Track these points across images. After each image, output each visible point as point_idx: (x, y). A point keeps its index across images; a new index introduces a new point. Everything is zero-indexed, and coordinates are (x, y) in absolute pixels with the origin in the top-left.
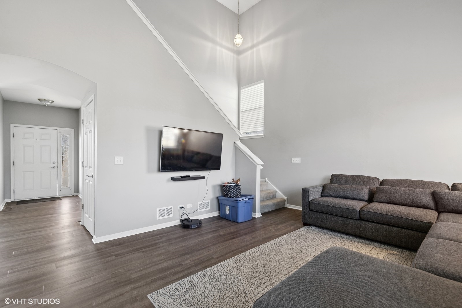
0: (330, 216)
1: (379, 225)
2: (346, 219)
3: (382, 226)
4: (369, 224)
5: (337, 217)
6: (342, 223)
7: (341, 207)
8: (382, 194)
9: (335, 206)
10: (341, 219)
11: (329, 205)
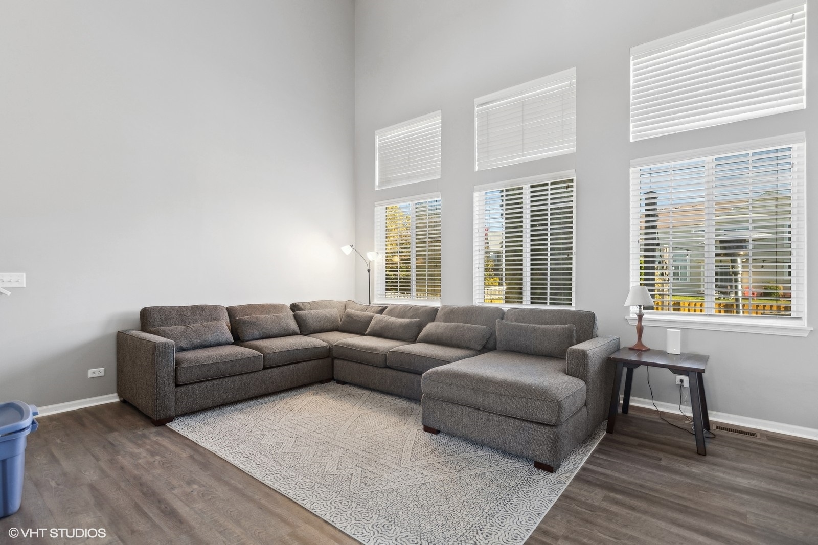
0: (218, 381)
1: (286, 367)
2: (245, 376)
3: (289, 366)
4: (275, 370)
5: (231, 378)
6: (241, 384)
7: (240, 358)
8: (251, 328)
9: (229, 360)
10: (237, 378)
11: (219, 361)
